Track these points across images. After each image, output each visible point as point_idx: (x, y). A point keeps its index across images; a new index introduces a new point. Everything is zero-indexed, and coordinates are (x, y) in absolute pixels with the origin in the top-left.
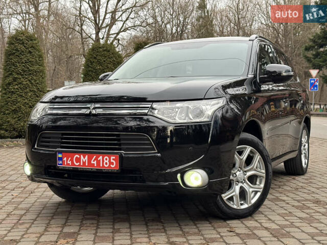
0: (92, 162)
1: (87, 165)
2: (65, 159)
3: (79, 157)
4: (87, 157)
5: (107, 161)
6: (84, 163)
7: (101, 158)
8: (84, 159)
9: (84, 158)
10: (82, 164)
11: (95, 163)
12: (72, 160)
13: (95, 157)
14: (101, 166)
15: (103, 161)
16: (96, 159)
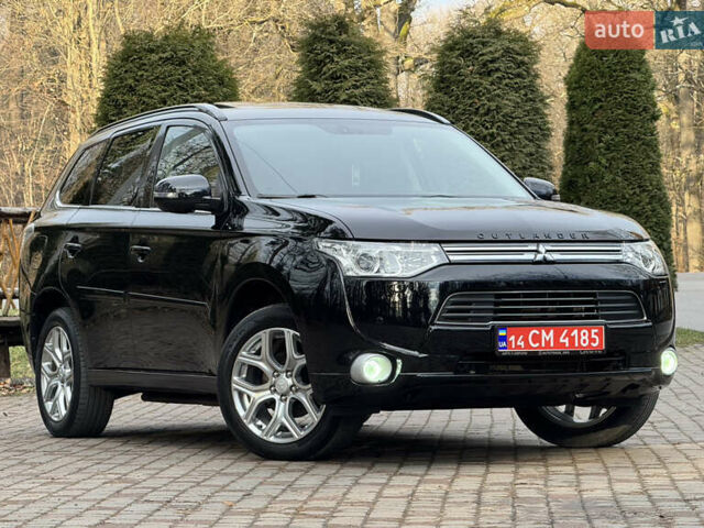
0: (561, 340)
1: (552, 345)
2: (512, 338)
3: (537, 332)
4: (552, 332)
5: (586, 337)
6: (548, 343)
7: (576, 332)
8: (548, 336)
9: (547, 334)
10: (543, 345)
11: (566, 341)
12: (526, 339)
13: (566, 331)
14: (577, 345)
15: (579, 337)
16: (568, 335)
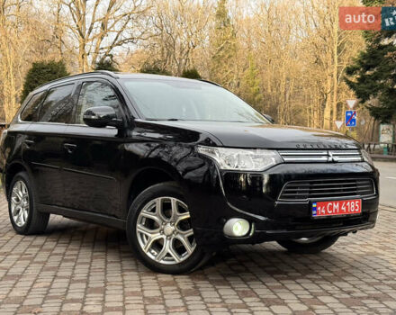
0: (342, 209)
1: (338, 211)
2: (319, 208)
3: (331, 204)
4: (338, 204)
5: (353, 206)
6: (336, 210)
7: (349, 203)
8: (336, 206)
10: (334, 211)
11: (345, 209)
12: (326, 209)
14: (349, 211)
15: (350, 206)
16: (345, 205)
